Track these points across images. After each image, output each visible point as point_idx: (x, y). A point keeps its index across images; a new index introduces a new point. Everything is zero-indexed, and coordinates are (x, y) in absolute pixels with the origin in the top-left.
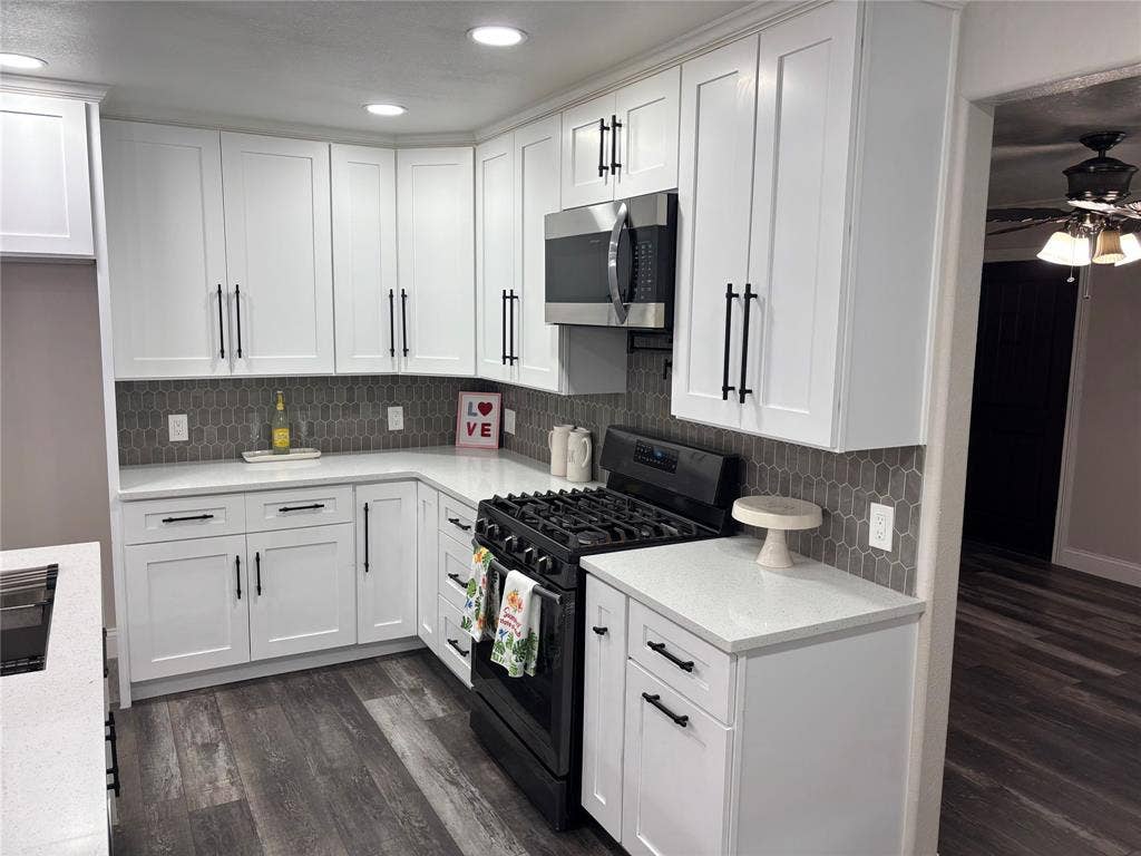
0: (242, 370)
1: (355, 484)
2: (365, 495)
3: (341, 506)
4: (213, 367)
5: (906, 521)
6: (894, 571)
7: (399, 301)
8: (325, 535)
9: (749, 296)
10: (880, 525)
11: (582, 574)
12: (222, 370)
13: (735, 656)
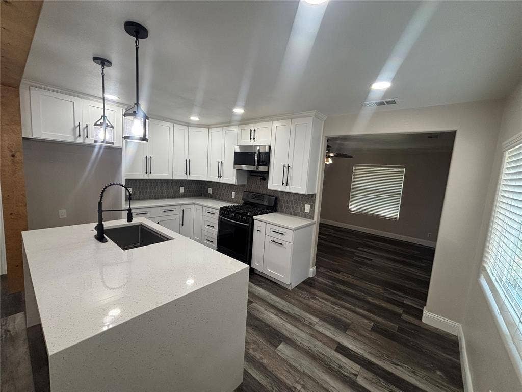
0: (151, 177)
1: (180, 205)
2: (183, 208)
3: (177, 210)
4: (144, 176)
5: (313, 207)
6: (310, 216)
7: (188, 163)
8: (174, 217)
9: (289, 166)
10: (307, 208)
11: (253, 220)
12: (146, 177)
13: (293, 230)
